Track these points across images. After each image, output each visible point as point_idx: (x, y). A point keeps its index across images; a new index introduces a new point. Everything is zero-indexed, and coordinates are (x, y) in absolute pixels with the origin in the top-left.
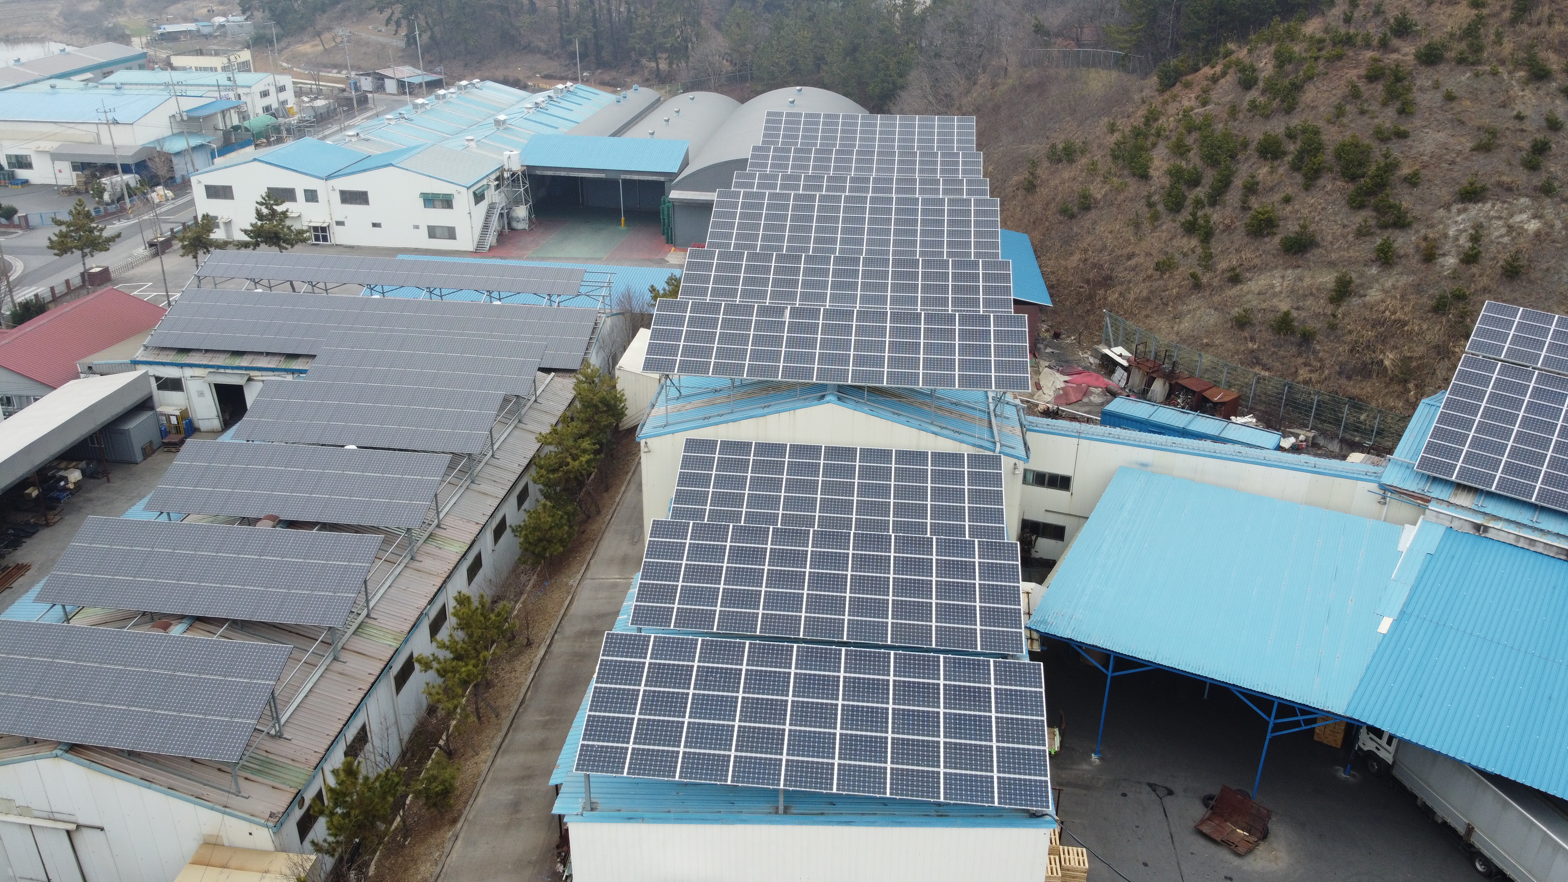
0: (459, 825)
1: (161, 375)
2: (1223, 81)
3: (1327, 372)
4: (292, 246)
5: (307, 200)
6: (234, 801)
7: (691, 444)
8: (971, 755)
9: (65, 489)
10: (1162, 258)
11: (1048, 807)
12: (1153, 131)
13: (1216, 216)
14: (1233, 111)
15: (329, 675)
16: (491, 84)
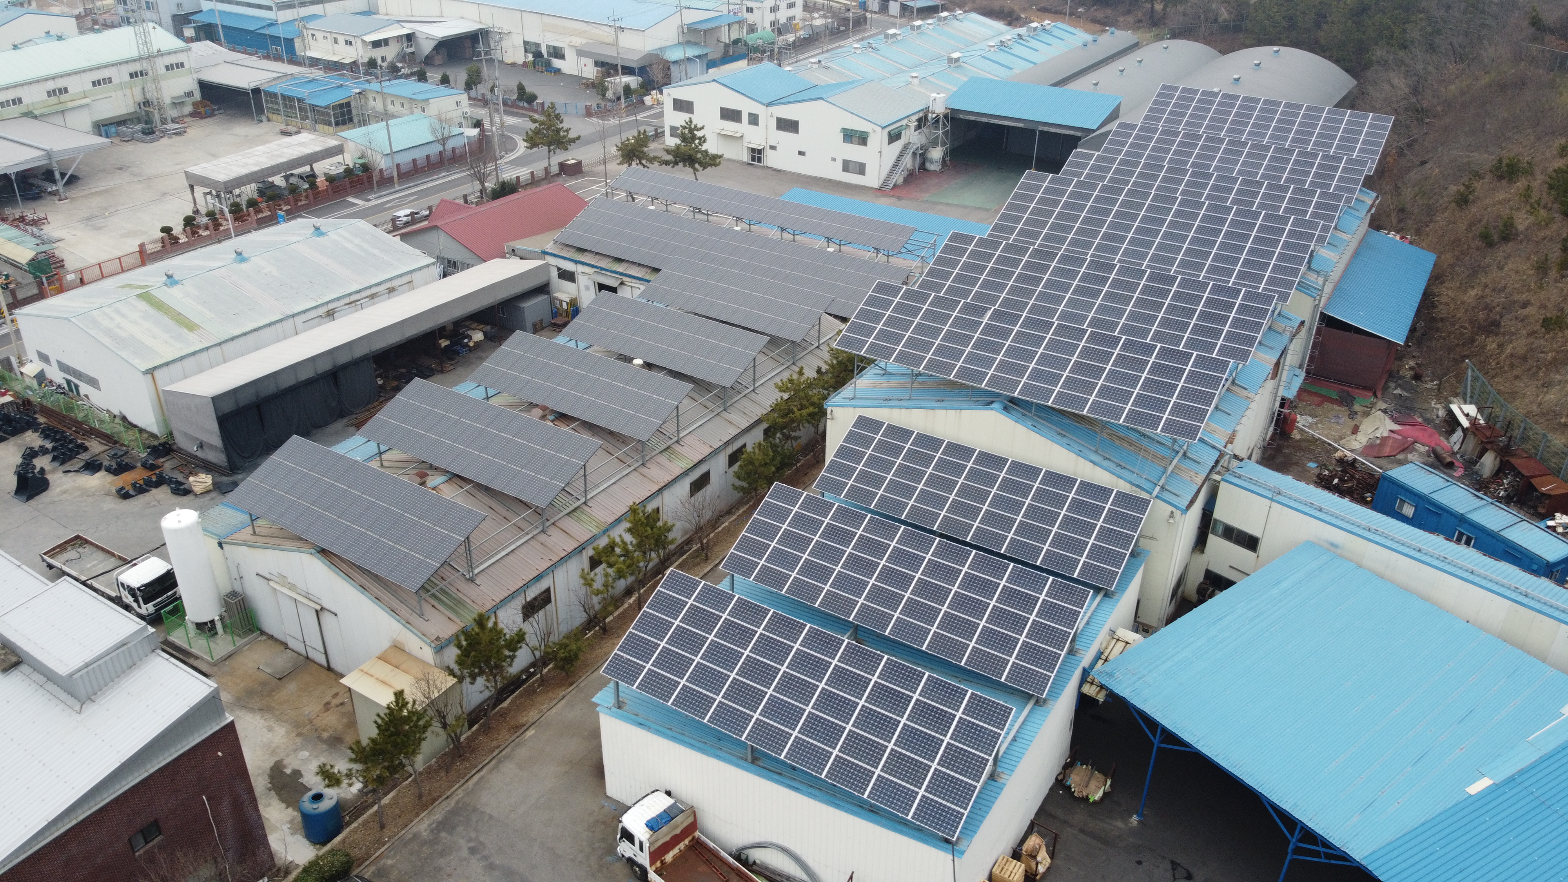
1: (561, 267)
4: (705, 168)
5: (750, 123)
6: (417, 621)
7: (862, 422)
8: (909, 767)
9: (467, 345)
11: (953, 836)
15: (533, 543)
16: (974, 16)
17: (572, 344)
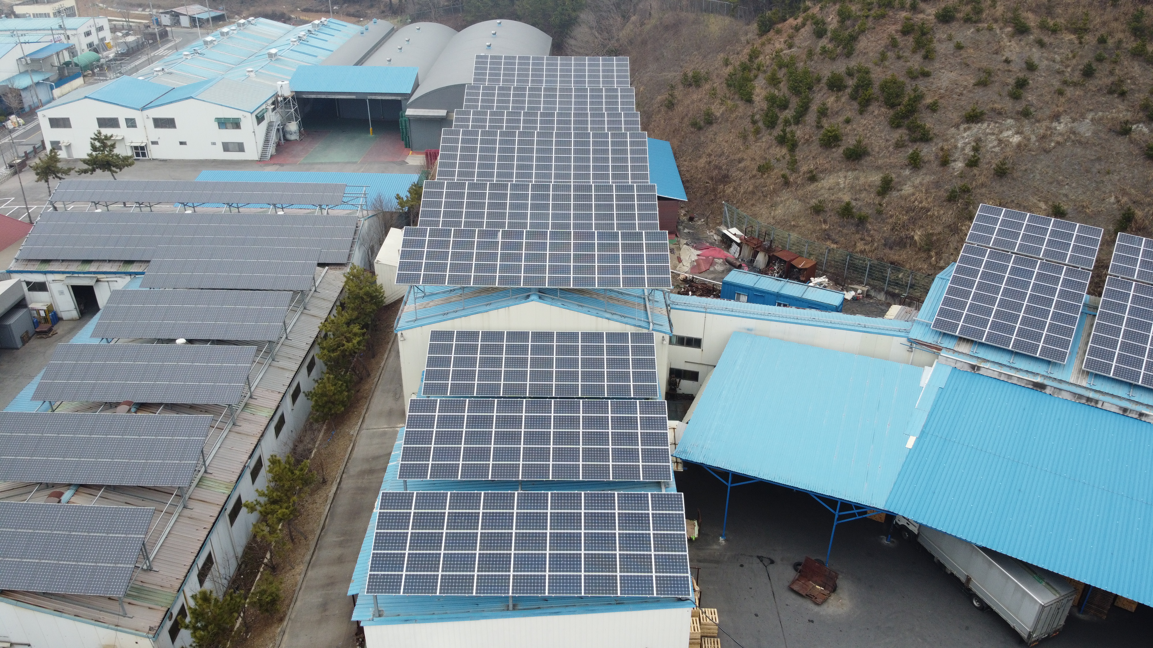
0: (285, 623)
1: (30, 280)
2: (803, 30)
3: (876, 244)
4: (121, 170)
5: (128, 127)
6: (123, 621)
7: (435, 335)
8: (637, 562)
10: (762, 162)
11: (689, 594)
12: (755, 66)
13: (799, 132)
14: (810, 54)
15: (181, 520)
16: (262, 20)
17: (104, 342)
